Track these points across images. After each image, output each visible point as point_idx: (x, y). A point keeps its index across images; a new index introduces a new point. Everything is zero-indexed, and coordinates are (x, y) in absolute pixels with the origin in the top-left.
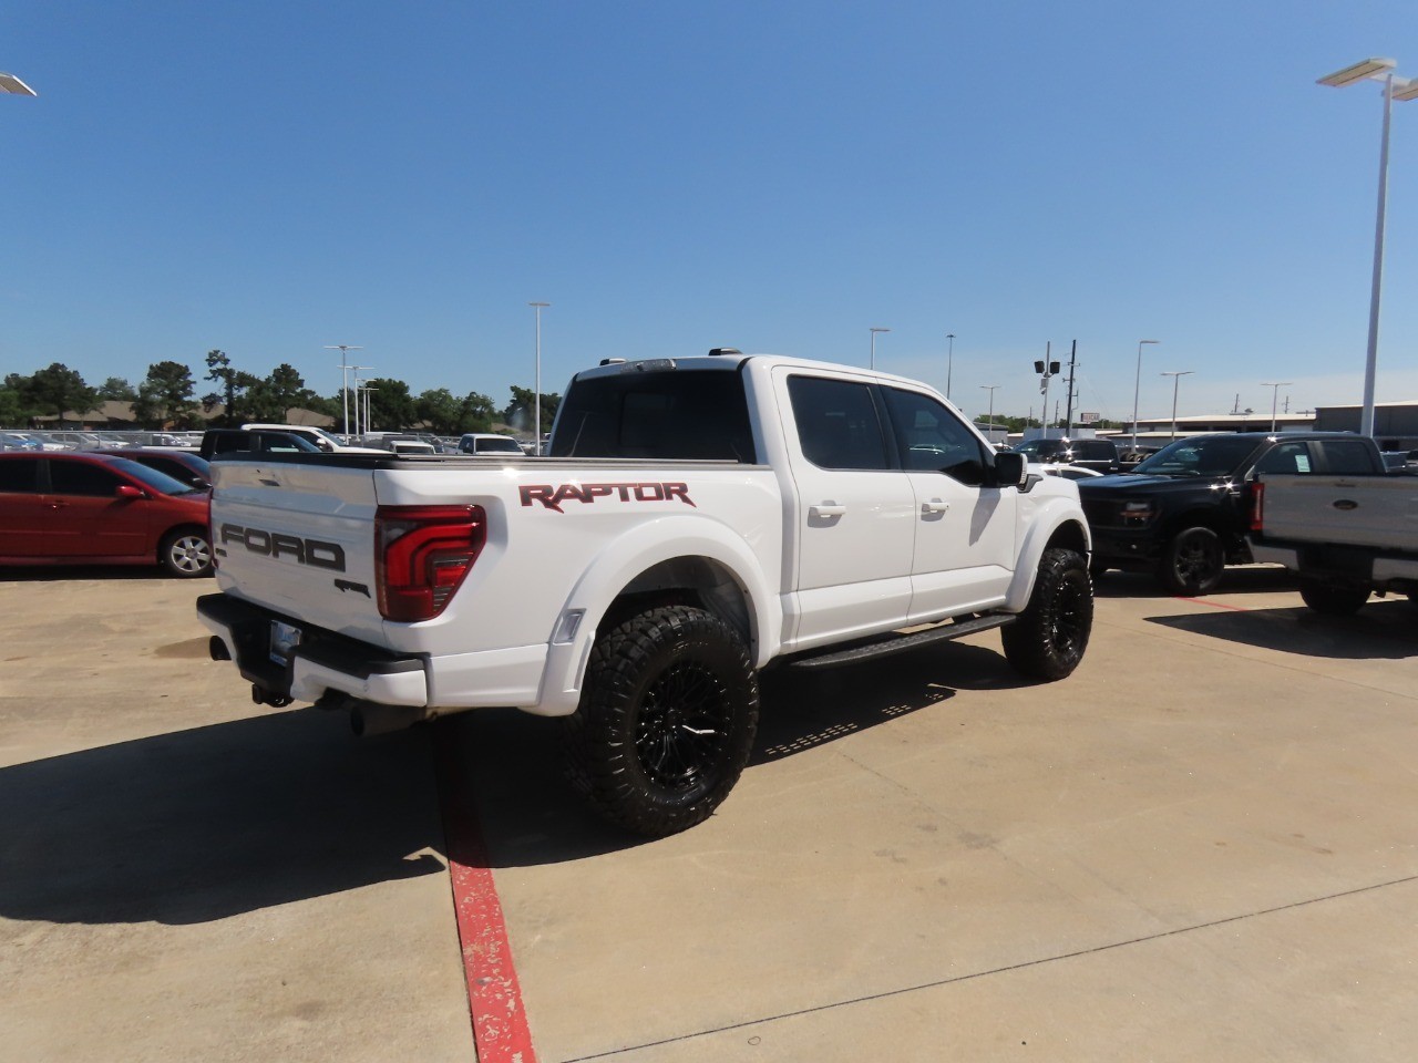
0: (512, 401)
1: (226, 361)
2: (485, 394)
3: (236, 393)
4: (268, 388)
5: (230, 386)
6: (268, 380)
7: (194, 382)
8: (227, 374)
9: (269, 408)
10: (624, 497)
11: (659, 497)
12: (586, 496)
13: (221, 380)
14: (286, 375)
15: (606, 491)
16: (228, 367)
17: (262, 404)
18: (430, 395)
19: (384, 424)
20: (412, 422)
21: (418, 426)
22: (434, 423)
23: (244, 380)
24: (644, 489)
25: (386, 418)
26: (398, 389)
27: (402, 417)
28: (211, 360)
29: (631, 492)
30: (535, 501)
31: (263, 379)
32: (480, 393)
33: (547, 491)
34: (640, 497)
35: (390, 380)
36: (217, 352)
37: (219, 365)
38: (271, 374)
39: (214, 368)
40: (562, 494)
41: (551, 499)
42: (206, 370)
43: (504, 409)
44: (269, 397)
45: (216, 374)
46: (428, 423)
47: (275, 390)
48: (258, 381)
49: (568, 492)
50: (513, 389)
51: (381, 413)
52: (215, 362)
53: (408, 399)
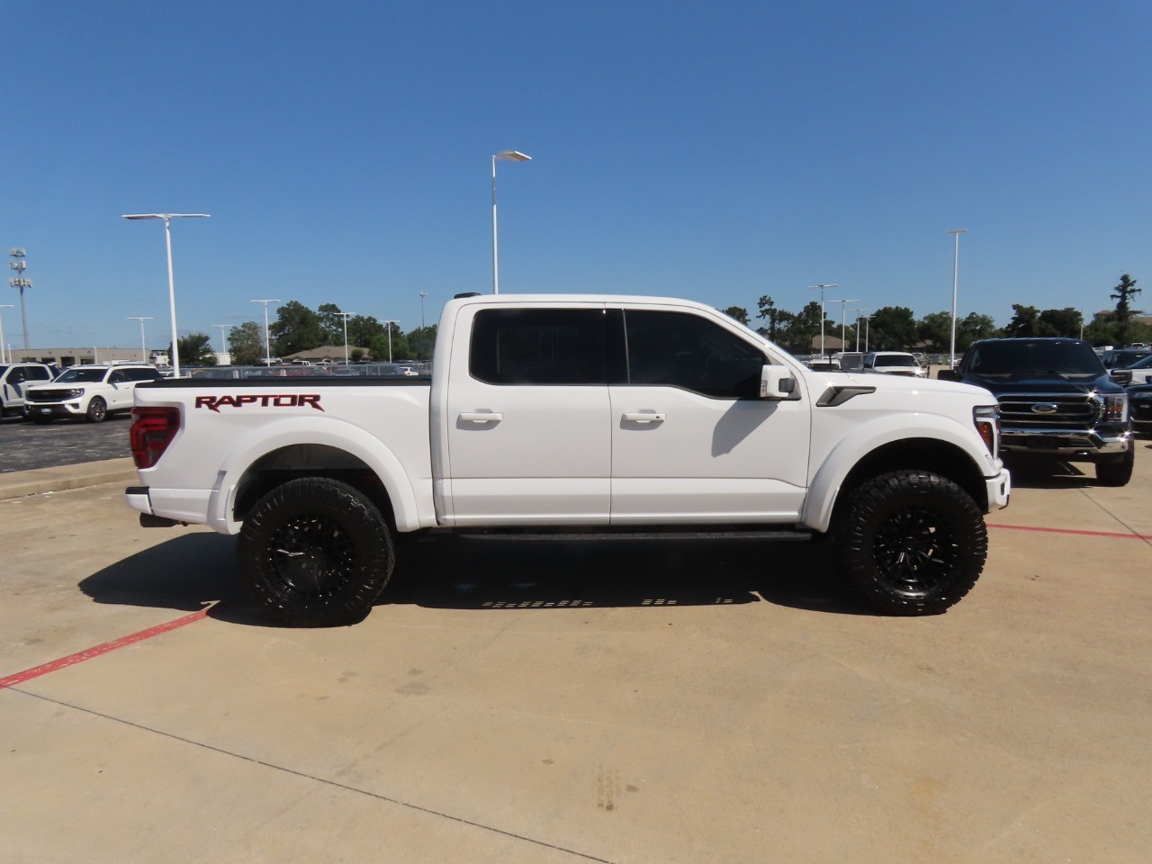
0: (1013, 318)
1: (772, 303)
2: (985, 313)
3: (777, 326)
4: (800, 322)
5: (773, 322)
6: (800, 315)
7: (749, 320)
8: (772, 312)
9: (799, 337)
10: (265, 403)
11: (293, 403)
12: (238, 402)
13: (768, 317)
14: (813, 310)
15: (253, 399)
16: (773, 307)
17: (794, 333)
18: (932, 318)
19: (889, 345)
20: (914, 343)
21: (920, 345)
22: (935, 342)
23: (784, 316)
24: (282, 399)
25: (891, 339)
26: (903, 315)
27: (905, 338)
28: (761, 304)
29: (271, 400)
30: (204, 406)
31: (796, 315)
32: (980, 313)
33: (213, 399)
34: (277, 403)
35: (897, 308)
36: (765, 297)
37: (767, 307)
38: (802, 311)
39: (763, 309)
40: (222, 402)
41: (213, 403)
42: (757, 311)
43: (1004, 326)
44: (800, 328)
45: (764, 313)
46: (929, 342)
47: (805, 322)
48: (793, 316)
49: (227, 400)
50: (1015, 307)
51: (887, 336)
52: (764, 304)
53: (912, 323)
